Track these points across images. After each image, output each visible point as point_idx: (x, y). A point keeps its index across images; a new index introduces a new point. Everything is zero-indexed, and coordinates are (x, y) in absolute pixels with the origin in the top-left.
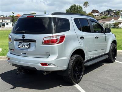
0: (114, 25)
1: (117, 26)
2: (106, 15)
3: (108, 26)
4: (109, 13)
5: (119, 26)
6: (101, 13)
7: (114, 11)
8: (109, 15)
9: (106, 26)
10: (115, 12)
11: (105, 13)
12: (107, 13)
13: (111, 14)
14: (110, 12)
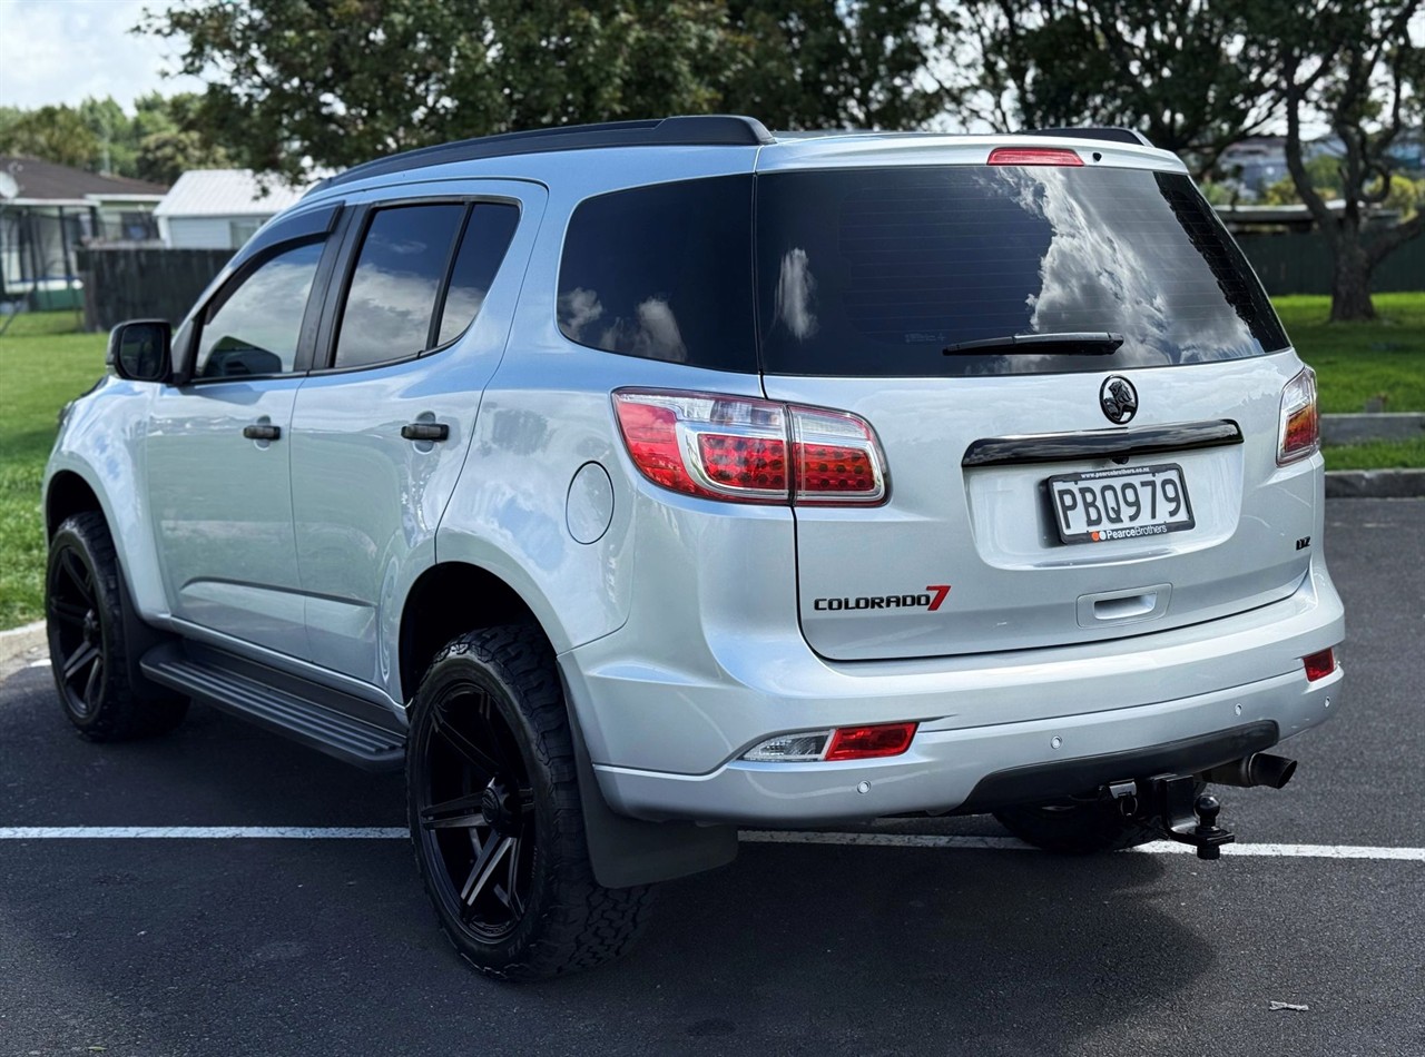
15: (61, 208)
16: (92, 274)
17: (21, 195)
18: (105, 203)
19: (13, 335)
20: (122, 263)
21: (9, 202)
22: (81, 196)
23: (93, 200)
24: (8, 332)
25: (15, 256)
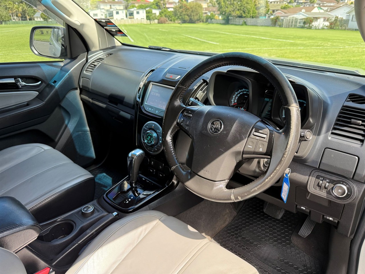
0: (304, 23)
1: (310, 24)
2: (290, 2)
3: (292, 23)
5: (313, 23)
8: (295, 2)
13: (300, 1)
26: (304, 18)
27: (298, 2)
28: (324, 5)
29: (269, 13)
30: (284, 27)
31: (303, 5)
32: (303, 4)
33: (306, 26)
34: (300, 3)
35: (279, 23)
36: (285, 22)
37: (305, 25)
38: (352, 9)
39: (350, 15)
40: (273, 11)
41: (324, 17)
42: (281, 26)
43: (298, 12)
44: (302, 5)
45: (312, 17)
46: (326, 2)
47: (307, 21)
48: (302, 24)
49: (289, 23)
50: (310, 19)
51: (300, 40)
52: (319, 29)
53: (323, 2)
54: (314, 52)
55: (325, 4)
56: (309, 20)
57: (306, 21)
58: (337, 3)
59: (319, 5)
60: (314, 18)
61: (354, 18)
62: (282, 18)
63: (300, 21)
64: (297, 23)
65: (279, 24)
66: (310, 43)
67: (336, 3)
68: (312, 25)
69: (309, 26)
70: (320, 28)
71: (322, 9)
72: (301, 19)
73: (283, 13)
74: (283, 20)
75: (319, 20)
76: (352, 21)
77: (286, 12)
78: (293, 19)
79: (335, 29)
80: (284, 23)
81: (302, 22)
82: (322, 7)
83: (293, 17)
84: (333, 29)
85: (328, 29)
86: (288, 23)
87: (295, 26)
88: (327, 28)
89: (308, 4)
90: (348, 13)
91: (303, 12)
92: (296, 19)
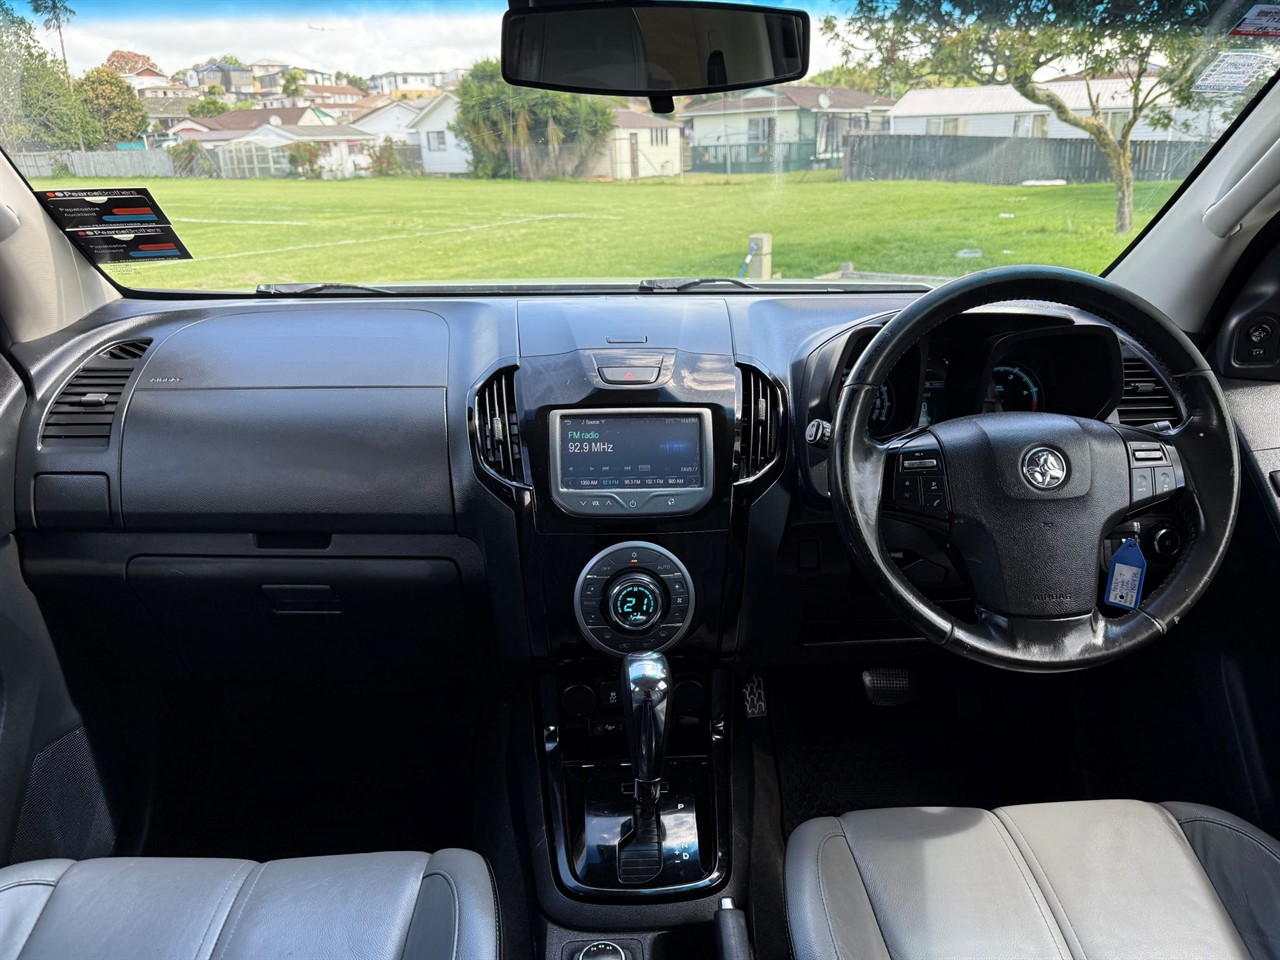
0: (293, 160)
1: (312, 163)
2: (211, 92)
3: (250, 161)
4: (227, 82)
5: (321, 161)
6: (174, 79)
7: (258, 72)
8: (228, 90)
9: (240, 161)
10: (261, 79)
11: (201, 82)
12: (215, 79)
13: (244, 90)
14: (235, 76)
15: (850, 113)
16: (849, 149)
17: (831, 106)
18: (874, 111)
19: (807, 182)
20: (865, 143)
21: (824, 111)
22: (862, 107)
23: (868, 109)
24: (805, 180)
25: (824, 140)
26: (288, 147)
27: (238, 93)
28: (327, 101)
29: (150, 129)
30: (228, 177)
31: (261, 103)
32: (259, 98)
33: (300, 170)
34: (245, 94)
35: (200, 163)
36: (224, 159)
37: (296, 168)
38: (418, 114)
39: (418, 132)
40: (165, 123)
41: (348, 141)
42: (215, 174)
43: (254, 125)
44: (255, 101)
45: (310, 141)
46: (330, 92)
47: (299, 152)
48: (286, 165)
49: (239, 163)
50: (308, 147)
51: (321, 215)
52: (344, 179)
53: (322, 92)
54: (401, 252)
55: (329, 97)
56: (305, 150)
57: (295, 153)
58: (364, 96)
59: (313, 101)
60: (318, 143)
61: (432, 142)
62: (209, 146)
63: (275, 154)
64: (268, 162)
65: (206, 168)
66: (359, 223)
67: (361, 97)
68: (321, 167)
69: (312, 170)
70: (347, 175)
71: (327, 115)
72: (277, 149)
73: (205, 130)
74: (213, 153)
75: (334, 151)
76: (430, 149)
77: (214, 126)
78: (250, 150)
79: (392, 175)
80: (222, 164)
81: (284, 156)
82: (323, 109)
83: (248, 143)
84: (388, 175)
85: (373, 177)
86: (236, 162)
87: (265, 173)
88: (368, 173)
89: (277, 99)
90: (413, 127)
91: (277, 126)
92: (260, 149)
